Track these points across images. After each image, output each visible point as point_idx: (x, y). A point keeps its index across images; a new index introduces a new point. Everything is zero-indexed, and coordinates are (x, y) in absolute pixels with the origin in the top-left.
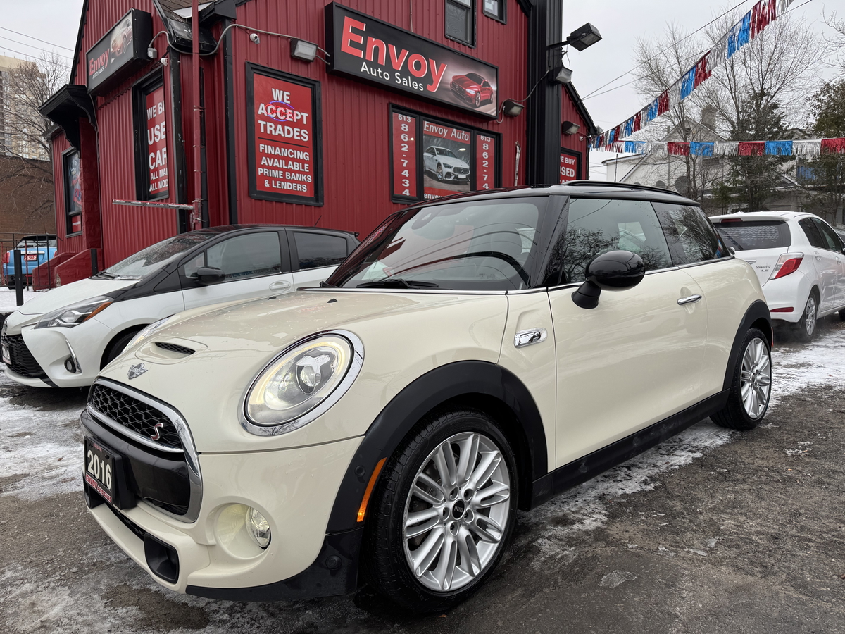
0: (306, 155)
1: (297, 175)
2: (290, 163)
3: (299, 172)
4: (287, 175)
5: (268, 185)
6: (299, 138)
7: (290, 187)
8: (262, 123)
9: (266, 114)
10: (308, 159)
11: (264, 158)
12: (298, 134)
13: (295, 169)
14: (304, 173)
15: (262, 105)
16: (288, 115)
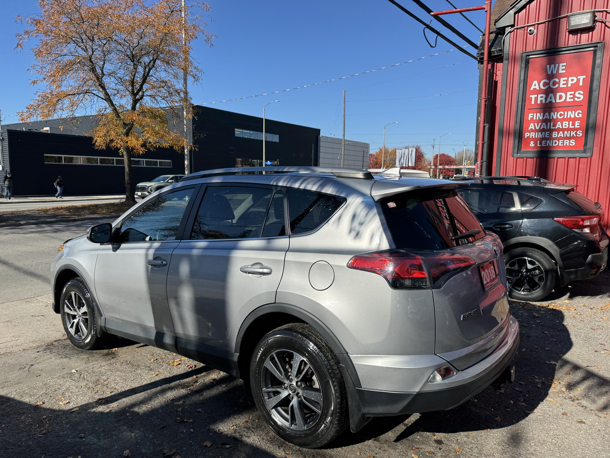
0: (579, 113)
1: (566, 132)
2: (559, 123)
3: (568, 129)
4: (554, 134)
5: (533, 145)
6: (572, 100)
7: (556, 143)
8: (533, 97)
9: (538, 88)
10: (580, 115)
11: (532, 124)
12: (572, 96)
13: (564, 127)
14: (573, 130)
15: (535, 82)
16: (562, 82)
